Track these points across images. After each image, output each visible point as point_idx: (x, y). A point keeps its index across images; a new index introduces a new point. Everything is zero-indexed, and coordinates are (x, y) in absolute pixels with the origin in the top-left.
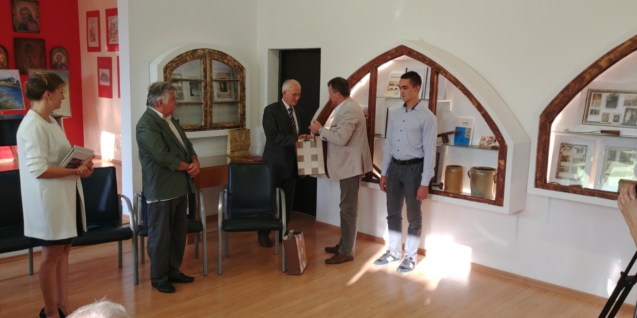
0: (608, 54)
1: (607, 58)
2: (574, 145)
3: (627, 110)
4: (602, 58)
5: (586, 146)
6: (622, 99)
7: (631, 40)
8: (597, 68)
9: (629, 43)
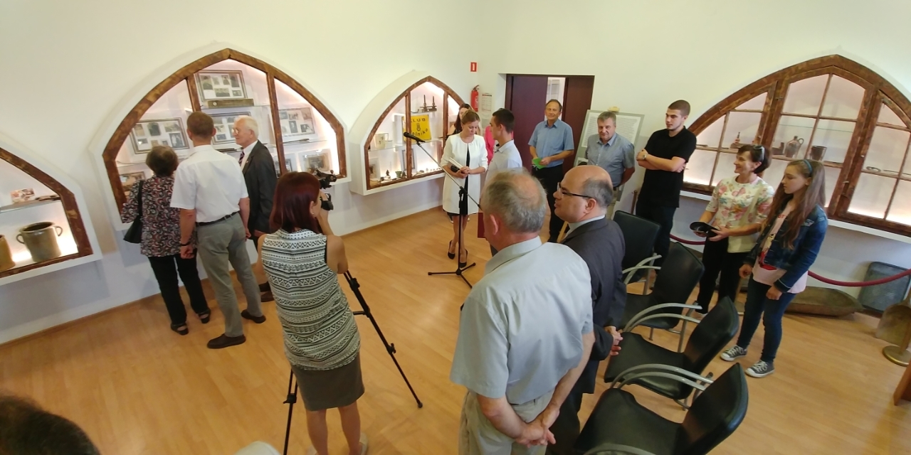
0: (153, 90)
1: (153, 94)
2: (130, 174)
3: (171, 135)
4: (149, 94)
5: (143, 172)
6: (162, 127)
7: (170, 77)
8: (146, 102)
9: (169, 80)
